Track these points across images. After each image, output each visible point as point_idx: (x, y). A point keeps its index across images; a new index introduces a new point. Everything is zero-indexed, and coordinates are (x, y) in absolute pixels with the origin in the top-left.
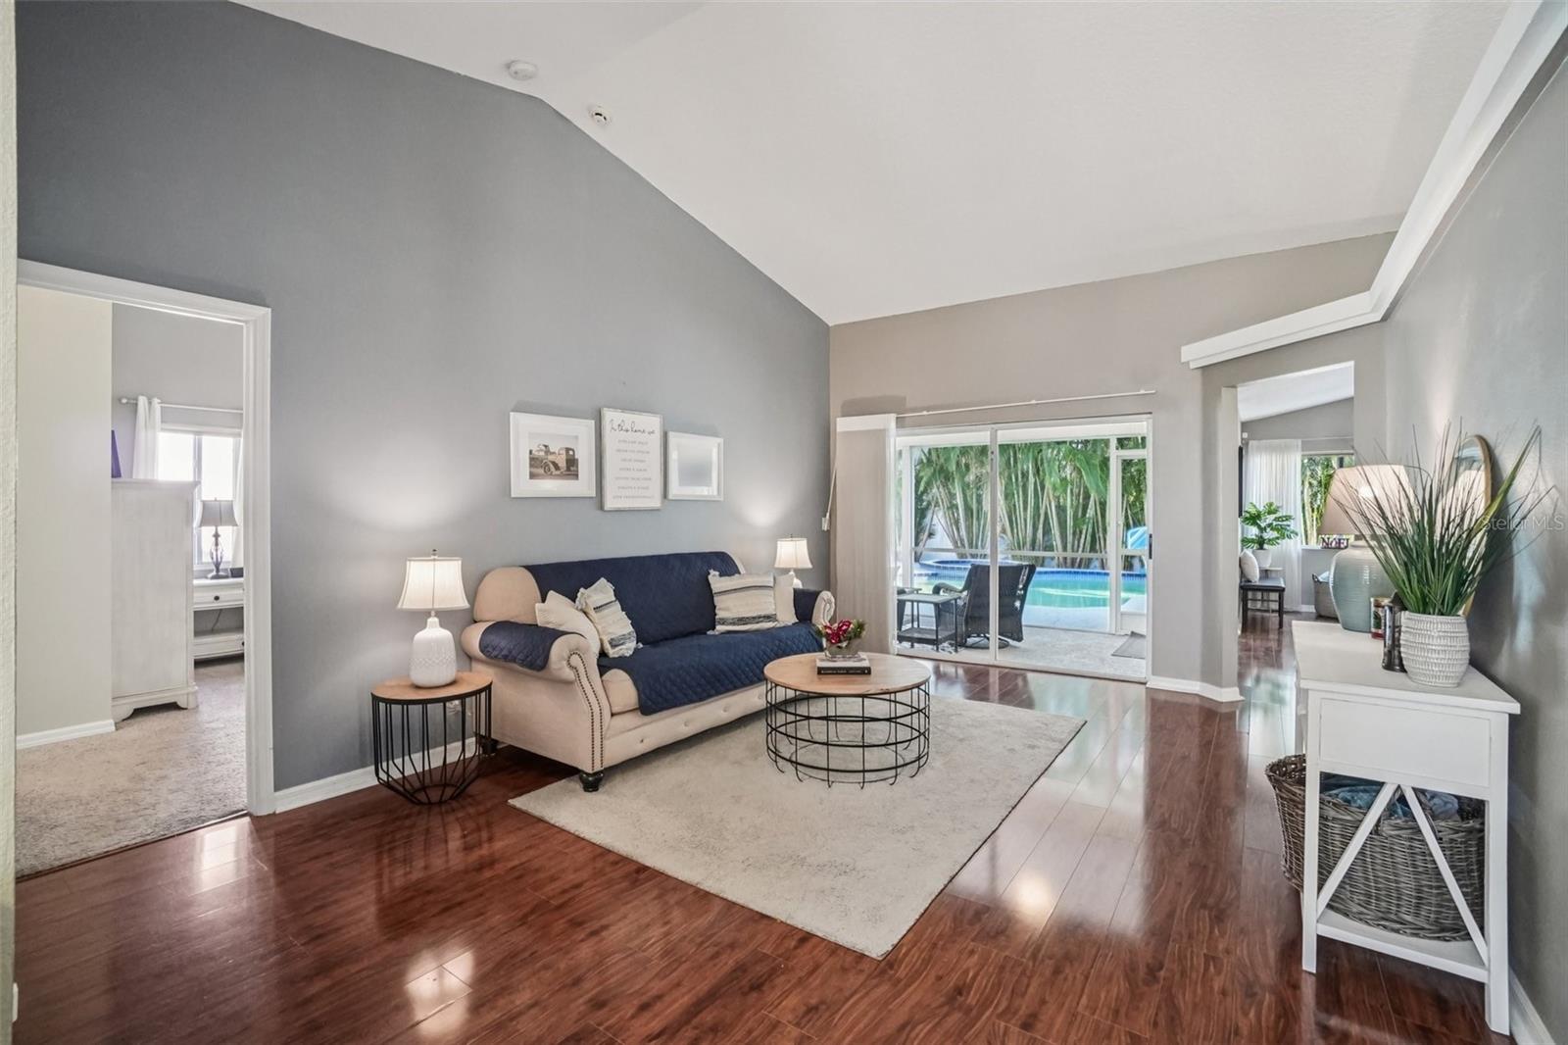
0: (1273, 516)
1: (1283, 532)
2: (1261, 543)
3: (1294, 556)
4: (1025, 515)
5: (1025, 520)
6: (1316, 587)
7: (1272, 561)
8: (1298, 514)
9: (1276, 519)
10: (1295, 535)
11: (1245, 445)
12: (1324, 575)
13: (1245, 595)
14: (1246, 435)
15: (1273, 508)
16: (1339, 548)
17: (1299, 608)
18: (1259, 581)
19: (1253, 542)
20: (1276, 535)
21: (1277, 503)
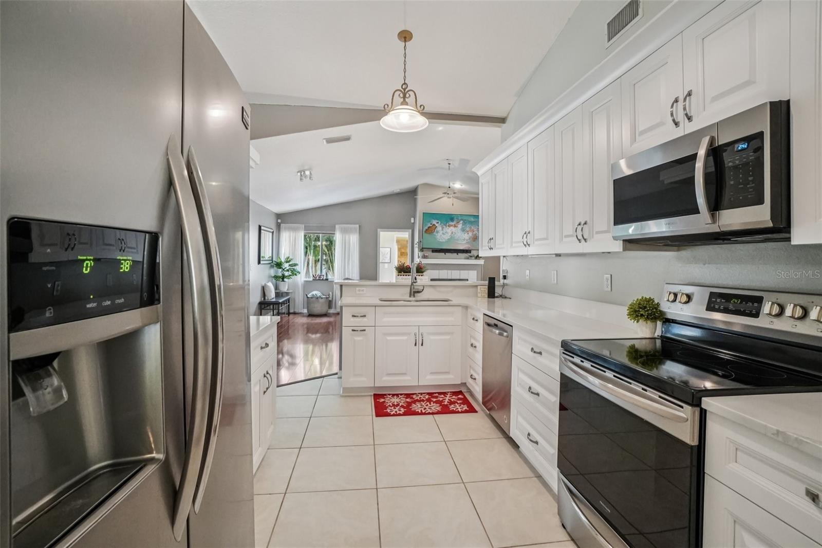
0: (288, 264)
1: (294, 273)
2: (283, 278)
3: (300, 284)
6: (307, 300)
7: (288, 287)
8: (301, 262)
9: (290, 265)
10: (300, 273)
11: (278, 226)
12: (310, 294)
13: (261, 307)
14: (279, 221)
15: (289, 260)
16: (320, 280)
17: (302, 311)
18: (273, 298)
19: (280, 277)
20: (290, 274)
21: (291, 257)
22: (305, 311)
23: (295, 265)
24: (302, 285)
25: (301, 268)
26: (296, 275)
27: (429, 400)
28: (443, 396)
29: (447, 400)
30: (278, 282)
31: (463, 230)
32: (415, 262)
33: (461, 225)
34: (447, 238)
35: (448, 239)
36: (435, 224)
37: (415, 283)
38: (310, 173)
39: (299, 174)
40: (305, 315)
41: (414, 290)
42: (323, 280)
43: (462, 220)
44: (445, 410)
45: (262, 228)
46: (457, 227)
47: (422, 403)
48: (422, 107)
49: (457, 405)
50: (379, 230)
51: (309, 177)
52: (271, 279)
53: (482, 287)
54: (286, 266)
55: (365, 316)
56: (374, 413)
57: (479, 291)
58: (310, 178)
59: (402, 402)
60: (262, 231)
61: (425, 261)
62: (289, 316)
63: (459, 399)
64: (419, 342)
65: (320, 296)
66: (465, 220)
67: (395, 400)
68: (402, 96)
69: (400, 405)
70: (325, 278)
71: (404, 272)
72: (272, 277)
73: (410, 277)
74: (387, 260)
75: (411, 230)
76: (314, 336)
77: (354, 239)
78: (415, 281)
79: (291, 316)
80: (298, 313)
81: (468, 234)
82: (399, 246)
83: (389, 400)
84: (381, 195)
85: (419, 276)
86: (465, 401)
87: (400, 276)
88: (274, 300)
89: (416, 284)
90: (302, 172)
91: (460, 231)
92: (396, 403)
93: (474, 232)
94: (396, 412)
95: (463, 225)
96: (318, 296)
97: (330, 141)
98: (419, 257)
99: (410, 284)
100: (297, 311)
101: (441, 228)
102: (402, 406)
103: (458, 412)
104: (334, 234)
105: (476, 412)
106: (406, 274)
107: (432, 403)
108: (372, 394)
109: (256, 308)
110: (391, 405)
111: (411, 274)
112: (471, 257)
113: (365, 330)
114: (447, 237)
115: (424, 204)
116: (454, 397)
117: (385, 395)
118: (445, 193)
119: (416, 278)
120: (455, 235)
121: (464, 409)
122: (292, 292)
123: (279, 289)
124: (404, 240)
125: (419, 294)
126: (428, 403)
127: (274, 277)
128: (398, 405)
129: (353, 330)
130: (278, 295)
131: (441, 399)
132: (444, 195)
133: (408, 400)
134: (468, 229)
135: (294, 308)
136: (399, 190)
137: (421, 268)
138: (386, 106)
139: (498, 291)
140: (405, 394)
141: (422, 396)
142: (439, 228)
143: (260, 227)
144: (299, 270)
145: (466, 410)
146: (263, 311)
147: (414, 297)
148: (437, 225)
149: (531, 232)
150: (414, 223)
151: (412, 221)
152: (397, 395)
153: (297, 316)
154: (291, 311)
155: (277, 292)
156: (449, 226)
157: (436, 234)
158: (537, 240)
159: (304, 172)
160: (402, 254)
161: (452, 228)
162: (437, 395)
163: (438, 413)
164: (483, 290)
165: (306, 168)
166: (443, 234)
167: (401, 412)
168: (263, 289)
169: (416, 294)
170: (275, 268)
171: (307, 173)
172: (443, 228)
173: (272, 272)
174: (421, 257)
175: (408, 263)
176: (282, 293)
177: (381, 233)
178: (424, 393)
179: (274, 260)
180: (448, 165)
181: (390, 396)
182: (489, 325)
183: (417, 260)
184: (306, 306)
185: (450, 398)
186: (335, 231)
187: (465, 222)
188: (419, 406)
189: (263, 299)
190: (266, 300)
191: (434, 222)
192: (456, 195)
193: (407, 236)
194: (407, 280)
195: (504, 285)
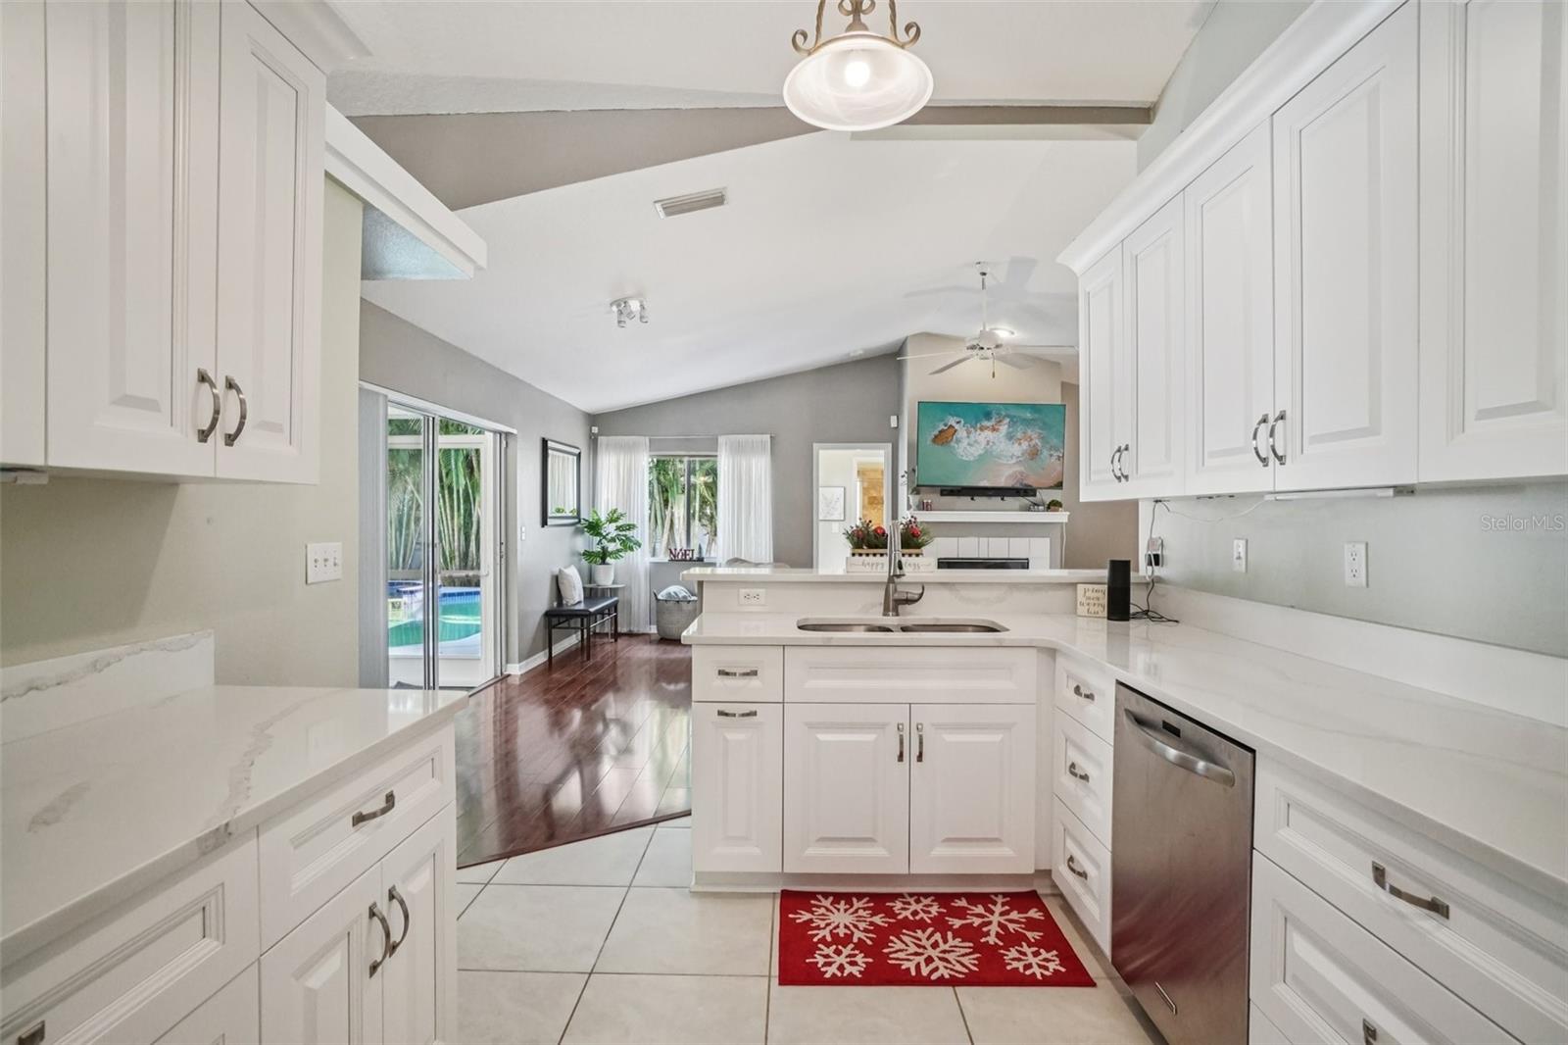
0: (614, 525)
1: (628, 545)
2: (604, 556)
3: (640, 570)
4: (453, 524)
5: (453, 530)
6: (657, 606)
7: (615, 576)
8: (643, 522)
9: (618, 528)
10: (640, 546)
11: (593, 442)
12: (664, 592)
13: (550, 622)
14: (595, 430)
15: (615, 515)
16: (685, 560)
17: (647, 631)
18: (579, 602)
19: (596, 554)
20: (619, 547)
21: (620, 511)
22: (653, 630)
23: (630, 527)
24: (646, 571)
25: (642, 533)
26: (631, 549)
27: (940, 925)
28: (980, 909)
29: (994, 929)
30: (593, 565)
31: (1010, 437)
32: (900, 519)
33: (1006, 426)
34: (976, 454)
35: (980, 455)
36: (954, 424)
37: (899, 576)
38: (642, 307)
39: (615, 308)
40: (653, 638)
41: (896, 596)
42: (691, 560)
43: (1008, 416)
44: (991, 972)
45: (550, 444)
46: (997, 430)
47: (919, 933)
48: (913, 31)
49: (1029, 951)
50: (815, 445)
51: (638, 316)
52: (576, 559)
53: (1090, 587)
54: (610, 529)
55: (755, 673)
56: (775, 971)
57: (1080, 598)
58: (641, 317)
59: (862, 925)
60: (550, 452)
61: (924, 517)
62: (616, 641)
63: (1031, 924)
64: (911, 750)
65: (685, 597)
66: (1015, 416)
67: (842, 918)
68: (850, 8)
69: (855, 940)
70: (696, 556)
71: (870, 547)
72: (580, 554)
73: (886, 559)
74: (838, 514)
75: (890, 445)
76: (672, 687)
77: (760, 467)
78: (898, 572)
79: (621, 642)
80: (637, 635)
81: (1020, 444)
82: (866, 485)
83: (823, 917)
84: (818, 365)
85: (910, 555)
86: (1052, 939)
87: (857, 557)
88: (582, 607)
89: (903, 579)
90: (621, 303)
91: (1003, 440)
92: (842, 932)
93: (1031, 440)
94: (841, 968)
95: (1009, 427)
96: (680, 596)
97: (674, 207)
98: (909, 507)
99: (886, 580)
100: (635, 630)
101: (965, 434)
102: (860, 946)
103: (1032, 982)
104: (716, 456)
105: (1089, 983)
106: (875, 551)
107: (950, 935)
108: (778, 890)
109: (539, 624)
110: (829, 939)
111: (888, 551)
112: (1035, 504)
113: (754, 714)
114: (977, 451)
115: (919, 382)
116: (1014, 915)
117: (813, 895)
118: (973, 348)
119: (900, 562)
120: (994, 447)
121: (1052, 966)
122: (623, 588)
123: (595, 582)
124: (875, 471)
125: (908, 607)
126: (938, 936)
127: (584, 554)
128: (848, 939)
129: (721, 713)
130: (592, 593)
131: (977, 922)
132: (970, 352)
133: (878, 920)
134: (1019, 435)
135: (630, 624)
136: (861, 352)
137: (915, 535)
138: (799, 39)
139: (1137, 599)
140: (873, 897)
141: (919, 907)
142: (962, 433)
143: (544, 442)
144: (639, 539)
145: (1056, 971)
146: (553, 631)
147: (897, 615)
148: (957, 427)
149: (1288, 415)
150: (897, 428)
151: (894, 424)
152: (848, 897)
153: (634, 641)
154: (623, 629)
155: (591, 589)
156: (982, 429)
157: (956, 446)
158: (1318, 439)
159: (625, 303)
160: (873, 502)
161: (987, 433)
162: (963, 903)
163: (971, 980)
164: (1095, 595)
165: (629, 292)
166: (969, 444)
167: (855, 970)
168: (557, 581)
169: (900, 607)
170: (587, 534)
171: (634, 305)
172: (969, 433)
173: (582, 543)
174: (913, 507)
175: (883, 520)
176: (604, 590)
177: (822, 453)
178: (926, 895)
179: (582, 517)
180: (981, 277)
181: (827, 903)
182: (1140, 721)
183: (905, 515)
184: (654, 619)
185: (1002, 919)
186: (716, 451)
187: (1013, 422)
188: (913, 949)
189: (555, 604)
190: (565, 608)
191: (952, 421)
192: (1001, 351)
193: (882, 460)
194: (877, 567)
195: (1153, 583)
